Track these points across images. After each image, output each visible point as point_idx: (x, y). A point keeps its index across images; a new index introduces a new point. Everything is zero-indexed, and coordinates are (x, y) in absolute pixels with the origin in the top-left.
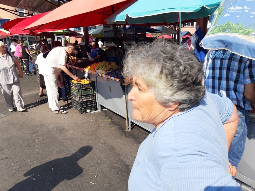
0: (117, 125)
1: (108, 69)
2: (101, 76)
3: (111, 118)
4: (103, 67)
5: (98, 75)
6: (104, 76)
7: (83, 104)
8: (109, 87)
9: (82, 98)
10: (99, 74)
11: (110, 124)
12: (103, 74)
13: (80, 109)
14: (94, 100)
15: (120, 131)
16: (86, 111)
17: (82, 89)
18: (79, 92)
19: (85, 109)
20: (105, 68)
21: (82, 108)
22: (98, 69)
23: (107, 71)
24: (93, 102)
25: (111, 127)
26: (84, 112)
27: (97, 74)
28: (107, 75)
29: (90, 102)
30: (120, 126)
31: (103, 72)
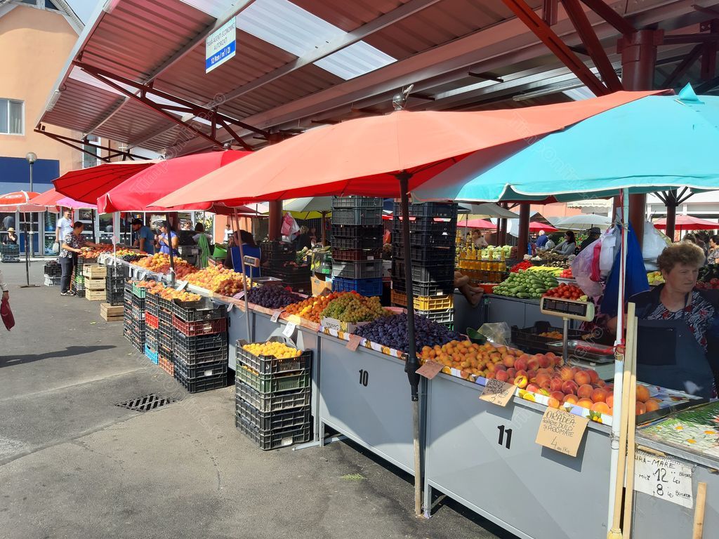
0: (381, 495)
1: (359, 319)
2: (338, 337)
3: (359, 470)
4: (342, 312)
5: (327, 334)
6: (346, 336)
7: (273, 419)
8: (361, 371)
9: (273, 401)
10: (330, 329)
11: (360, 491)
12: (345, 331)
13: (262, 435)
14: (306, 407)
15: (395, 516)
16: (280, 442)
17: (276, 375)
18: (265, 381)
19: (278, 436)
20: (350, 313)
21: (268, 433)
22: (328, 315)
23: (355, 324)
24: (301, 414)
25: (365, 502)
26: (273, 444)
27: (323, 330)
28: (356, 334)
29: (295, 415)
30: (392, 500)
31: (345, 325)
